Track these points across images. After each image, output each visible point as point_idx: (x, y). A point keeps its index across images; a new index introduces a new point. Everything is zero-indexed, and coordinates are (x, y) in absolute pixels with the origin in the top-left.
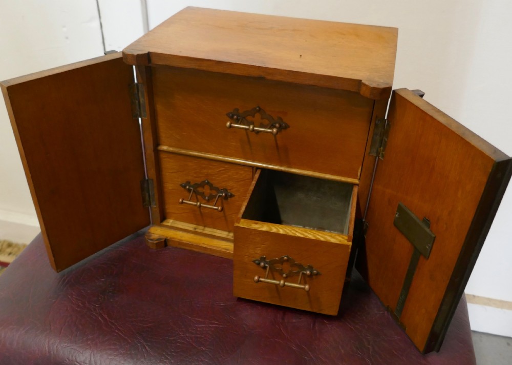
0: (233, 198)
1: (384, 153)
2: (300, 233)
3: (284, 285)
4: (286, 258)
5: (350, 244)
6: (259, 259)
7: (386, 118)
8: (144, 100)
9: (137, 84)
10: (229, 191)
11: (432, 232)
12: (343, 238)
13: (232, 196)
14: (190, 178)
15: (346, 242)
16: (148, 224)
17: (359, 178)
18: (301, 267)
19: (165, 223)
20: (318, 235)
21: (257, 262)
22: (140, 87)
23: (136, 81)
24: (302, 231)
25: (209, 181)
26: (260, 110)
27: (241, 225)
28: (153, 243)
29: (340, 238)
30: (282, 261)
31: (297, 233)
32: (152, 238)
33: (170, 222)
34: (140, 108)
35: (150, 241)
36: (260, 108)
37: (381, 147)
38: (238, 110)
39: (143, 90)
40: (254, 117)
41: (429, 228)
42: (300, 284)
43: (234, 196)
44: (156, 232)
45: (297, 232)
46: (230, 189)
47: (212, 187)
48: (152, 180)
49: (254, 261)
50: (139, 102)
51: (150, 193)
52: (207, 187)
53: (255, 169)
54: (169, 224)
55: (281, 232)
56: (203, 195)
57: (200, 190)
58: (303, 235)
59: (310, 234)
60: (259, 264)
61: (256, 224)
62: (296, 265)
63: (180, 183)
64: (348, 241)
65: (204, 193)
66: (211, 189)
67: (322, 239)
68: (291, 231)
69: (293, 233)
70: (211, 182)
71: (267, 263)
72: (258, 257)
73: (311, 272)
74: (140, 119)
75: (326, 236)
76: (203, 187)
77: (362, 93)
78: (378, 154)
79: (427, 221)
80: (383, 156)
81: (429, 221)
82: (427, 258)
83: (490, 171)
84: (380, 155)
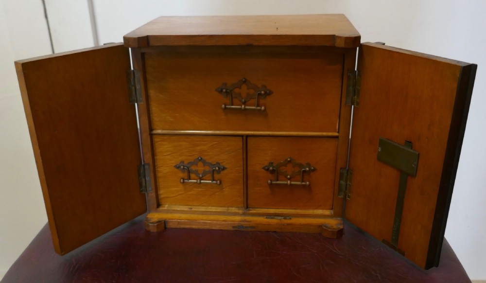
0: (225, 171)
1: (358, 100)
7: (356, 70)
8: (140, 86)
9: (133, 71)
10: (221, 164)
11: (415, 151)
13: (224, 169)
14: (183, 158)
16: (145, 210)
17: (337, 131)
19: (161, 208)
22: (136, 73)
23: (132, 69)
25: (202, 157)
26: (245, 81)
28: (154, 226)
32: (151, 221)
33: (166, 207)
34: (136, 94)
35: (150, 224)
36: (245, 79)
37: (354, 96)
38: (226, 84)
39: (139, 75)
40: (240, 88)
41: (412, 148)
43: (226, 168)
44: (154, 216)
46: (222, 163)
47: (205, 163)
48: (148, 164)
50: (135, 88)
51: (147, 178)
52: (200, 164)
53: (245, 138)
54: (166, 208)
56: (196, 172)
57: (193, 168)
63: (174, 165)
65: (197, 171)
66: (204, 166)
70: (204, 158)
74: (136, 104)
76: (197, 165)
77: (337, 45)
78: (353, 103)
79: (409, 143)
80: (358, 104)
81: (411, 142)
82: (414, 176)
83: (458, 76)
84: (355, 104)
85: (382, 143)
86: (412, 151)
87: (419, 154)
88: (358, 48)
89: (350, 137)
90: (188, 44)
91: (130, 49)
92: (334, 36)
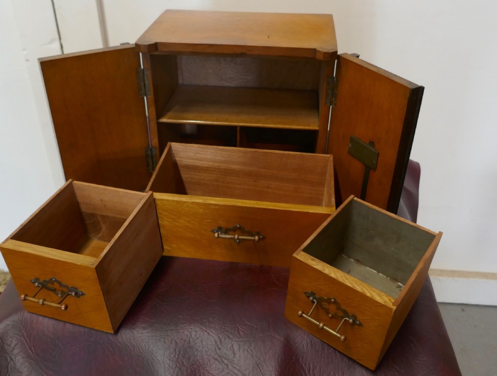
1: (335, 102)
2: (350, 282)
3: (322, 328)
4: (333, 300)
5: (394, 308)
6: (310, 293)
7: (334, 76)
8: (148, 82)
9: (143, 69)
11: (376, 150)
12: (390, 300)
15: (390, 305)
18: (346, 314)
20: (366, 289)
21: (308, 295)
22: (145, 71)
23: (142, 67)
24: (352, 280)
27: (299, 257)
29: (386, 299)
30: (328, 301)
31: (347, 281)
37: (333, 98)
39: (148, 73)
41: (374, 147)
42: (337, 332)
45: (347, 279)
48: (156, 148)
49: (305, 293)
50: (145, 84)
51: (154, 159)
55: (333, 275)
58: (351, 284)
59: (358, 286)
60: (309, 297)
61: (313, 260)
62: (342, 310)
64: (394, 304)
67: (368, 295)
68: (342, 277)
69: (343, 280)
71: (316, 299)
72: (309, 291)
73: (354, 321)
74: (145, 98)
75: (374, 294)
77: (317, 57)
78: (331, 104)
79: (372, 143)
80: (335, 105)
81: (373, 143)
82: (375, 170)
83: (408, 96)
84: (333, 104)
85: (352, 140)
86: (373, 149)
87: (379, 153)
88: (336, 61)
89: (328, 129)
90: (191, 50)
91: (141, 54)
92: (315, 50)
